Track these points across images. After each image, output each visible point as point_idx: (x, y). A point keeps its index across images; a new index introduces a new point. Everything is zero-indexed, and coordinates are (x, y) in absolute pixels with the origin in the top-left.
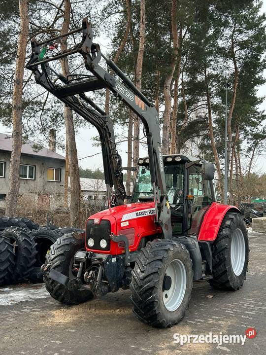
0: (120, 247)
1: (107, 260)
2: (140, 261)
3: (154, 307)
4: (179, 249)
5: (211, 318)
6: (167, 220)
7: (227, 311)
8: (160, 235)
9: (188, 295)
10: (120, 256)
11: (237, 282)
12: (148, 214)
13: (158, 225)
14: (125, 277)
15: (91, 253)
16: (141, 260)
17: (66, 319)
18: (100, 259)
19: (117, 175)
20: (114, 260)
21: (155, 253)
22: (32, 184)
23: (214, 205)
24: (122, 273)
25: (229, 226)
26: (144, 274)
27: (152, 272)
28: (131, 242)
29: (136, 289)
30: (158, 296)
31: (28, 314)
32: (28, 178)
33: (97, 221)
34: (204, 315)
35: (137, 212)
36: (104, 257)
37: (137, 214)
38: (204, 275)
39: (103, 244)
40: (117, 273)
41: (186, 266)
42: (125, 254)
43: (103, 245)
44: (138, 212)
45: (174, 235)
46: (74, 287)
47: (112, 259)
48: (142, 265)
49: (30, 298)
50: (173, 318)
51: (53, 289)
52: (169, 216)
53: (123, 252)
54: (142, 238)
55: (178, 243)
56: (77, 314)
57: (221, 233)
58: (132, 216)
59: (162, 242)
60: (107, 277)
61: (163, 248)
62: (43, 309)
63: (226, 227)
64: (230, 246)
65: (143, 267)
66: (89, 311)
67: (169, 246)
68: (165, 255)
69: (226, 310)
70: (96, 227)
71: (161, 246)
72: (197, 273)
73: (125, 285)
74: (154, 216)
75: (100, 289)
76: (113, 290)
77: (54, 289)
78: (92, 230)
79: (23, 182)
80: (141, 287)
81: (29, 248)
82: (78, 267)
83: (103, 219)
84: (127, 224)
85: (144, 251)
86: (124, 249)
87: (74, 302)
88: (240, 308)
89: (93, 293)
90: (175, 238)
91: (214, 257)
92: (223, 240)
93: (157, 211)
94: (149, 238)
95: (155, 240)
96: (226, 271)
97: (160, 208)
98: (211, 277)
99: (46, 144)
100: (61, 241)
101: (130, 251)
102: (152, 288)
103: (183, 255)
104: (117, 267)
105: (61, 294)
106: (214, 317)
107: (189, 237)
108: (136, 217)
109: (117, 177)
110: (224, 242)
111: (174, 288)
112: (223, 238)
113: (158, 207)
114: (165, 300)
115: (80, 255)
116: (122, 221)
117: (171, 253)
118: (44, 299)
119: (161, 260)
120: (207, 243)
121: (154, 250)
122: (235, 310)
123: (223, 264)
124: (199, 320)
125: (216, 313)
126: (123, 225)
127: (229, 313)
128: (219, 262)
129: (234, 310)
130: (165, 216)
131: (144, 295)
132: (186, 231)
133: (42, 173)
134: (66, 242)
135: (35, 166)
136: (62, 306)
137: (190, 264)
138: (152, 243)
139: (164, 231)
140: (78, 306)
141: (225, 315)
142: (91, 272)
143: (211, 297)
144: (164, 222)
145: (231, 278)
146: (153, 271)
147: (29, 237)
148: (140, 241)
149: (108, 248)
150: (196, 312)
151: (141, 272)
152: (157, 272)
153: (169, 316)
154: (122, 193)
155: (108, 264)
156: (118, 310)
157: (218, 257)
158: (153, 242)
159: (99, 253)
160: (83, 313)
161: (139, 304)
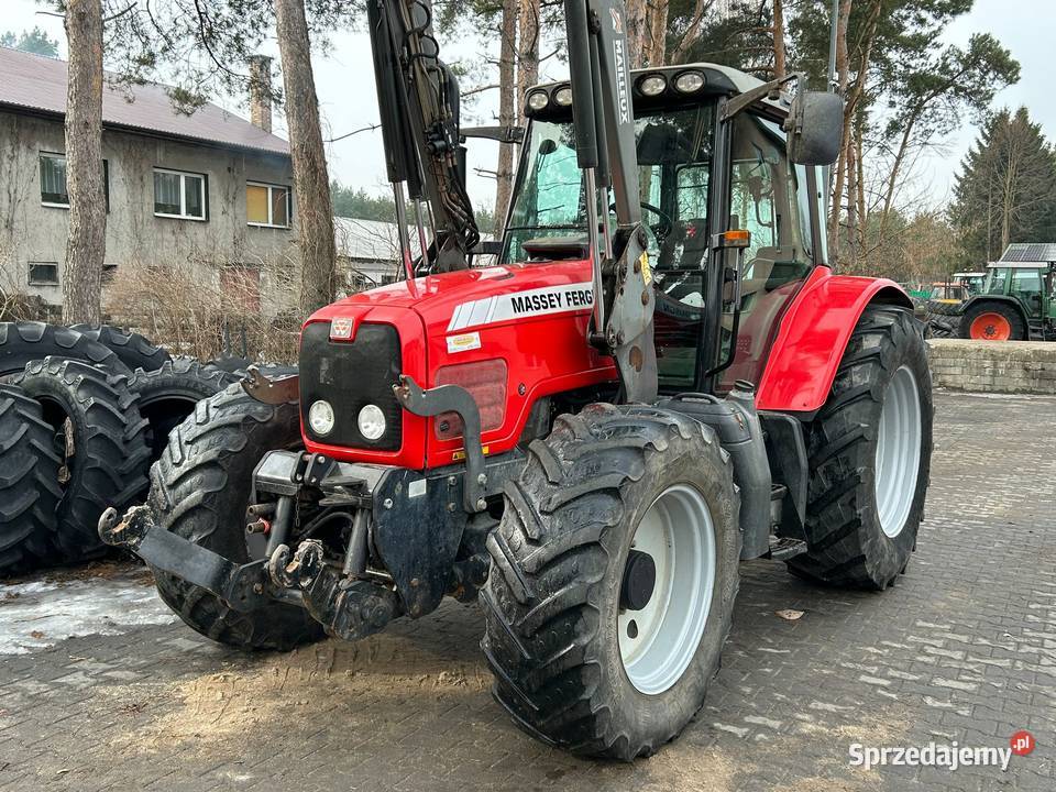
0: (442, 438)
1: (387, 490)
2: (525, 496)
3: (583, 688)
4: (690, 446)
5: (809, 711)
6: (641, 329)
7: (863, 678)
8: (611, 389)
9: (720, 623)
10: (443, 473)
11: (890, 563)
12: (564, 307)
13: (603, 348)
14: (464, 552)
15: (316, 462)
16: (530, 493)
17: (226, 720)
18: (357, 487)
19: (439, 144)
20: (417, 489)
21: (591, 463)
22: (200, 234)
23: (818, 276)
24: (452, 538)
25: (876, 357)
26: (538, 551)
27: (574, 544)
28: (492, 415)
29: (508, 612)
30: (601, 641)
31: (82, 695)
32: (183, 215)
33: (342, 328)
34: (780, 696)
35: (516, 296)
36: (373, 476)
37: (517, 306)
38: (774, 540)
39: (372, 423)
40: (431, 539)
41: (713, 512)
42: (463, 462)
43: (372, 427)
44: (523, 294)
45: (663, 389)
46: (256, 594)
47: (406, 487)
48: (533, 513)
49: (112, 625)
50: (662, 721)
51: (181, 598)
52: (647, 314)
53: (457, 455)
54: (536, 399)
55: (687, 421)
56: (276, 693)
57: (845, 383)
58: (498, 309)
59: (618, 415)
60: (388, 558)
61: (626, 442)
62: (146, 671)
63: (863, 360)
64: (876, 430)
65: (537, 522)
66: (327, 679)
67: (648, 435)
68: (634, 471)
69: (858, 673)
70: (344, 355)
71: (617, 432)
72: (753, 535)
73: (466, 584)
74: (584, 314)
75: (355, 608)
76: (416, 608)
77: (187, 596)
78: (325, 367)
79: (168, 227)
80: (529, 604)
81: (117, 437)
82: (270, 516)
83: (367, 319)
84: (474, 342)
85: (542, 454)
86: (458, 444)
87: (272, 644)
88: (913, 662)
89: (325, 627)
90: (667, 400)
91: (812, 472)
92: (851, 409)
93: (602, 292)
94: (566, 401)
95: (588, 409)
96: (857, 523)
97: (612, 282)
98: (802, 548)
99: (219, 87)
100: (212, 412)
101: (486, 450)
102: (575, 612)
103: (704, 467)
104: (433, 516)
105: (216, 615)
106: (821, 706)
107: (722, 396)
108: (511, 315)
109: (436, 153)
110: (853, 418)
111: (664, 597)
112: (852, 401)
113: (605, 277)
114: (628, 646)
115: (277, 466)
116: (450, 328)
117: (657, 464)
118: (164, 626)
119: (614, 492)
120: (790, 418)
121: (584, 449)
122: (896, 674)
123: (846, 498)
124: (759, 720)
125: (827, 688)
126: (454, 345)
127: (875, 686)
128: (832, 489)
129: (891, 673)
130: (633, 315)
131: (540, 640)
132: (711, 374)
133: (231, 199)
134: (230, 416)
135: (206, 177)
136: (227, 658)
137: (729, 504)
138: (577, 420)
139: (628, 373)
140: (290, 657)
141: (860, 697)
142: (304, 547)
143: (796, 615)
144: (626, 340)
145: (872, 546)
146: (581, 539)
147: (117, 398)
148: (529, 414)
149: (390, 441)
150: (746, 684)
151: (530, 541)
152: (596, 544)
153: (643, 718)
154: (459, 228)
155: (388, 503)
156: (442, 676)
157: (828, 471)
158: (580, 416)
159: (351, 460)
160: (305, 687)
161: (521, 675)
